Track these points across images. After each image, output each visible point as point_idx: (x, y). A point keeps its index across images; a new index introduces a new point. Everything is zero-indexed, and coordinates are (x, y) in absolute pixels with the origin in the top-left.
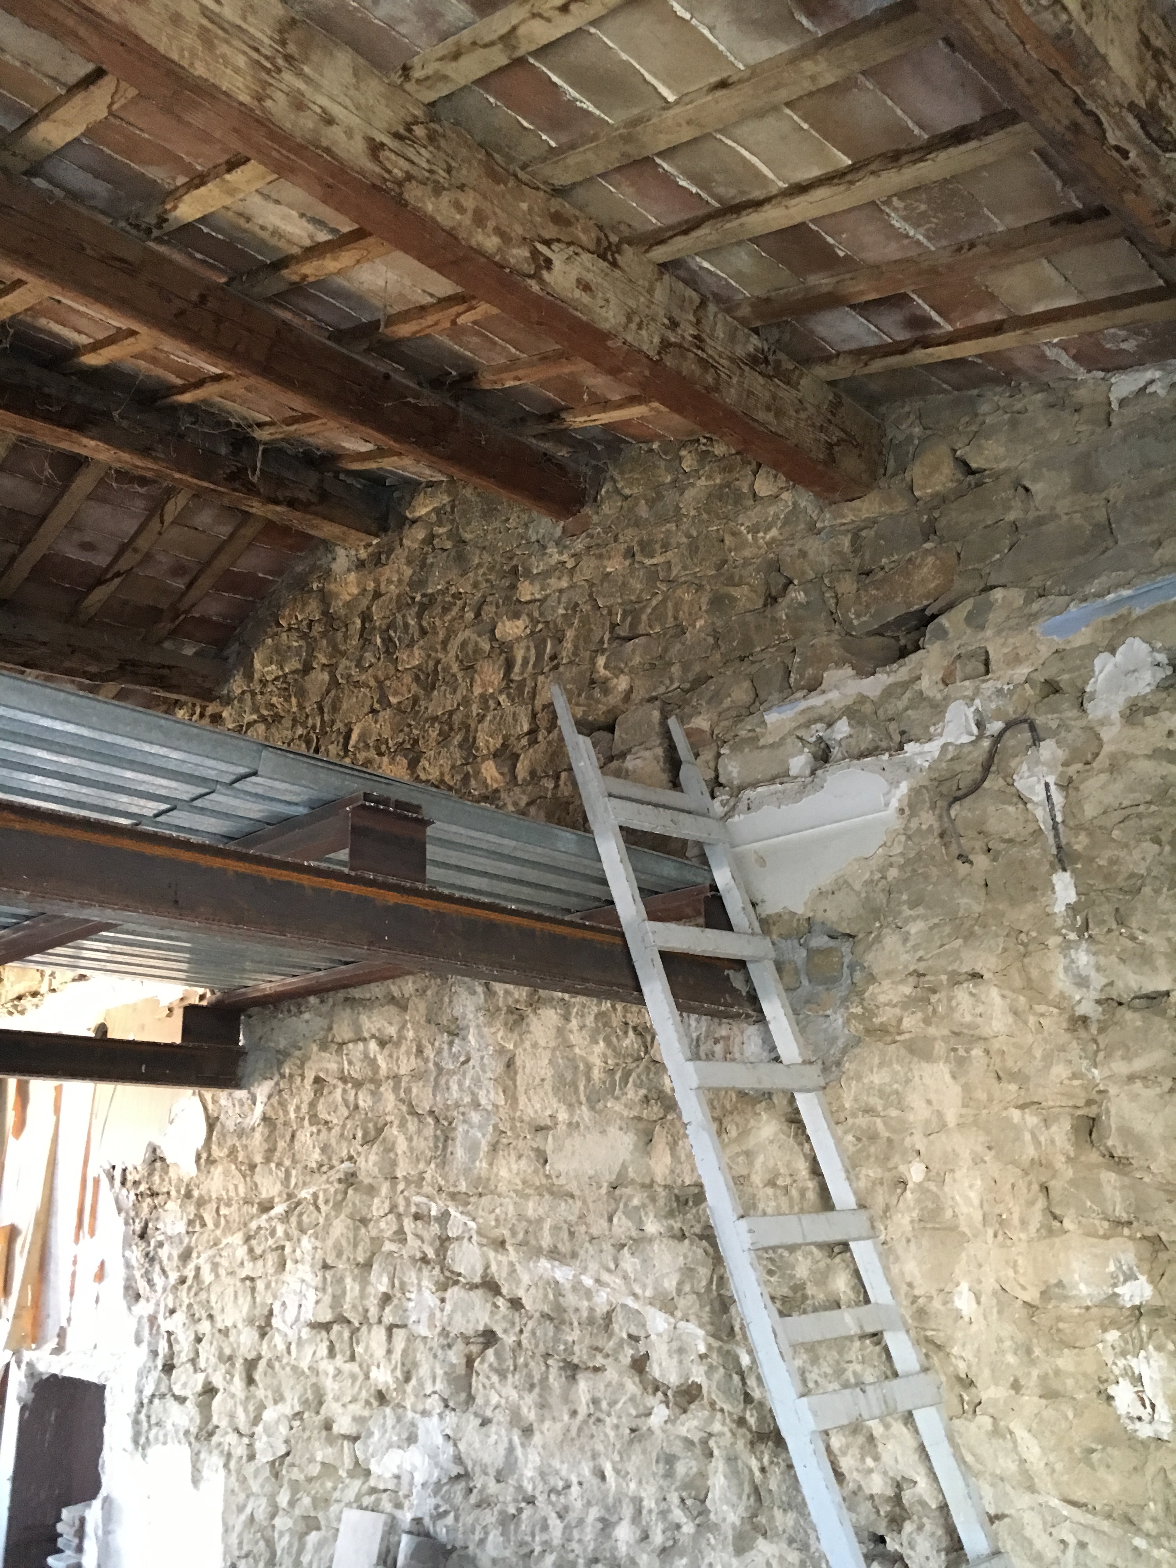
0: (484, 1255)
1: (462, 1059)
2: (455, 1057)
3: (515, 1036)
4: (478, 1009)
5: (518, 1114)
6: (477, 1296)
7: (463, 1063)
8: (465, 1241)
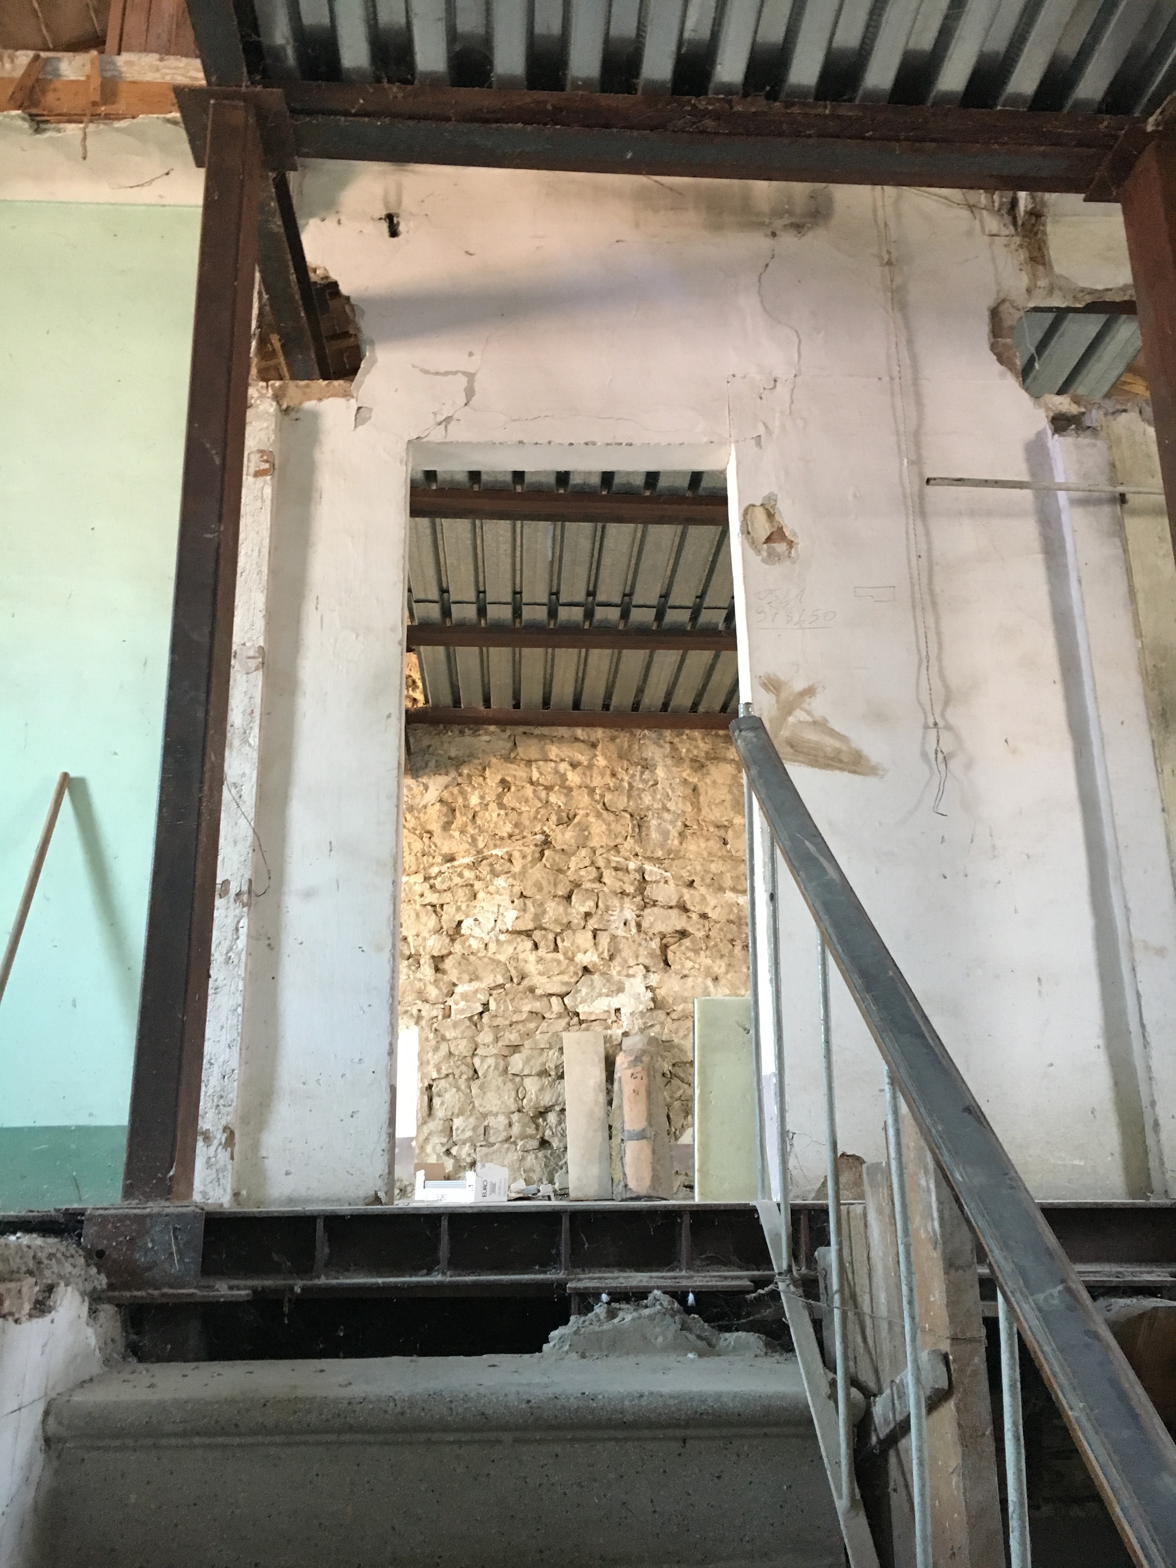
0: (678, 891)
1: (651, 783)
2: (646, 782)
3: (699, 775)
4: (665, 756)
5: (702, 817)
6: (674, 913)
7: (653, 785)
8: (662, 883)
